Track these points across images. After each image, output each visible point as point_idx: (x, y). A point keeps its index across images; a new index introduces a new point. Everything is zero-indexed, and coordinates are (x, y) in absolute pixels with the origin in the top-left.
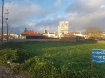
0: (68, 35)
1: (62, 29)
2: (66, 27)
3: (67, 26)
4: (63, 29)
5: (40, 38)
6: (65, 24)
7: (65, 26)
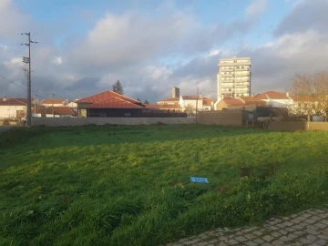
0: (244, 102)
1: (226, 84)
2: (242, 76)
3: (246, 73)
4: (231, 84)
5: (129, 114)
6: (238, 68)
7: (239, 73)
